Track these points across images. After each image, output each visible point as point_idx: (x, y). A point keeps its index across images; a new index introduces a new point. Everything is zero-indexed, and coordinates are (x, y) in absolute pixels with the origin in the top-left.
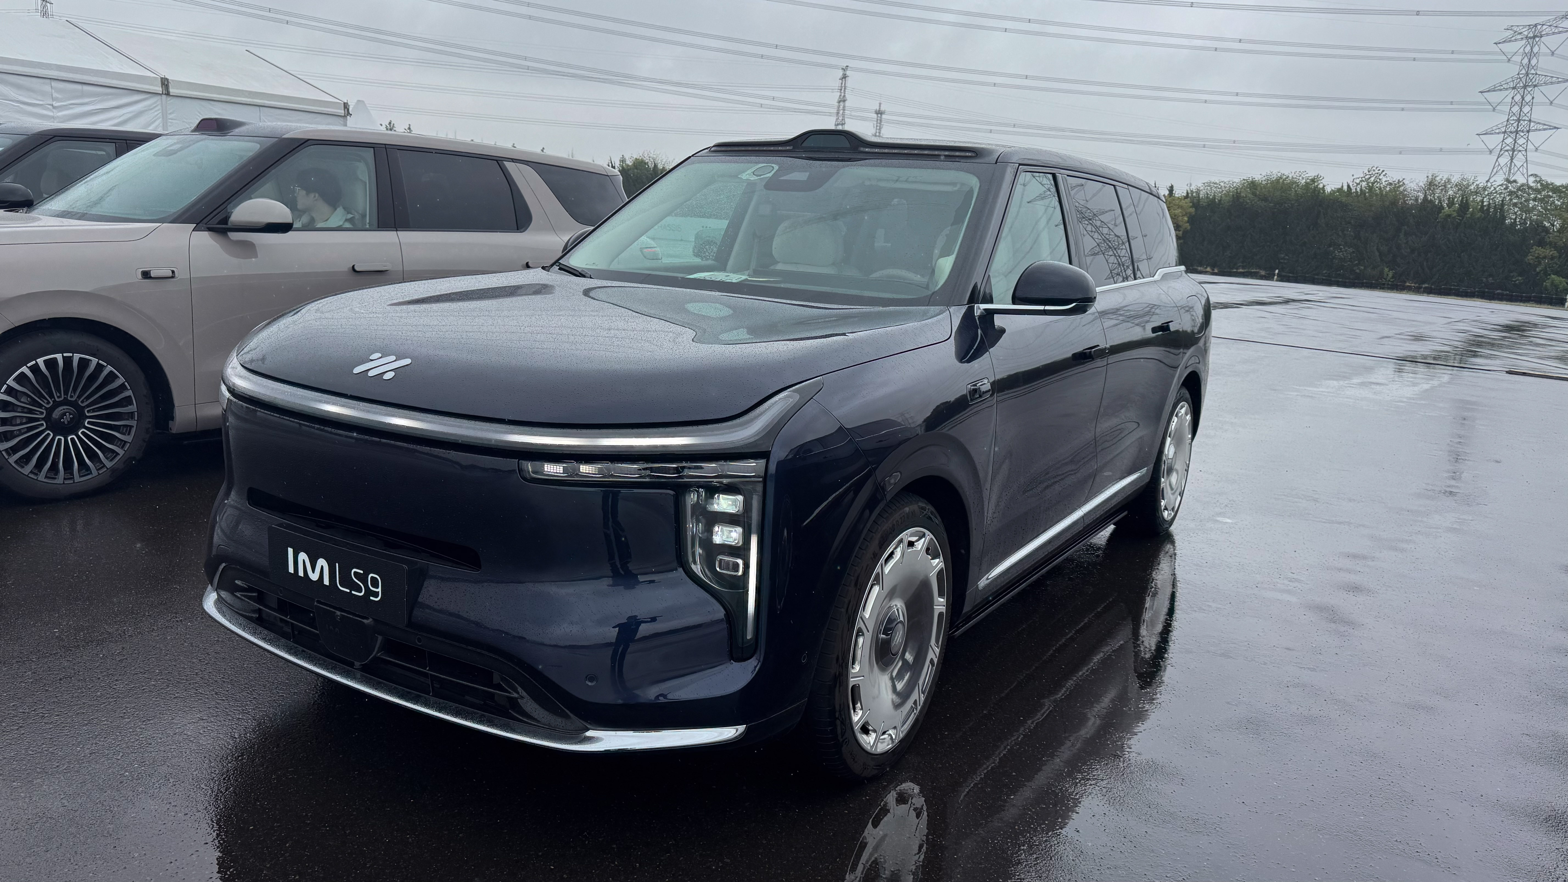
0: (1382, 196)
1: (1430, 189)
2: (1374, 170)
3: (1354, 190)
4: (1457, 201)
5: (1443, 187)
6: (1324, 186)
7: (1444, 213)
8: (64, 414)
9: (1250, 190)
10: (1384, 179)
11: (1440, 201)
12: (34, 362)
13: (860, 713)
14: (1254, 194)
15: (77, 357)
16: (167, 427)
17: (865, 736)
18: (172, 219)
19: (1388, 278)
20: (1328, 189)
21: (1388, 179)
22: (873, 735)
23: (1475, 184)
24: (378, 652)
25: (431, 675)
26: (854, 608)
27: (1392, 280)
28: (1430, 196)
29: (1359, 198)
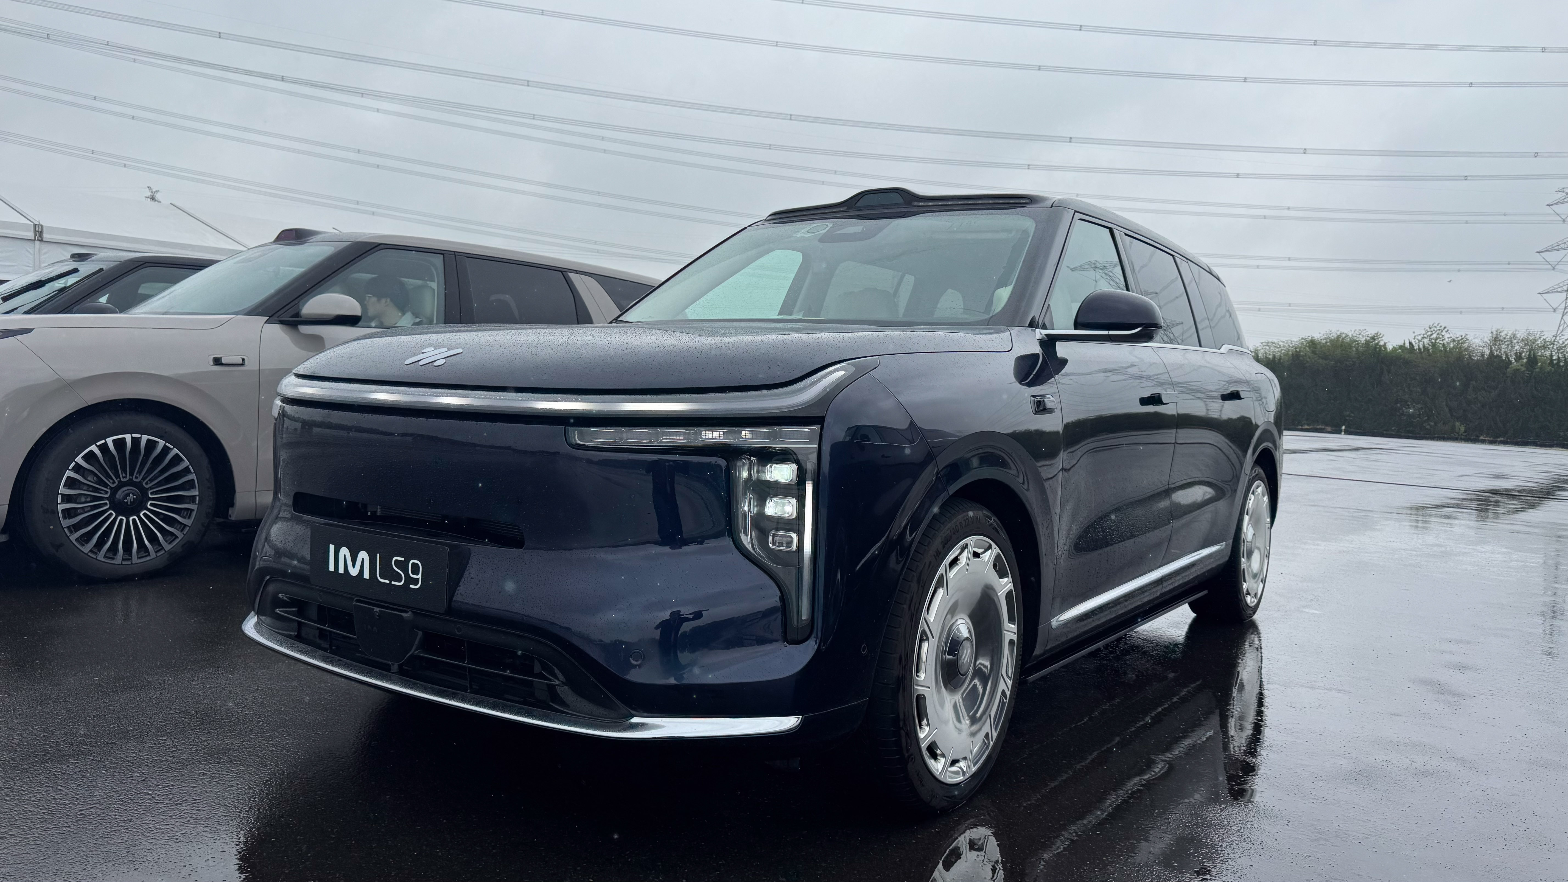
0: (1446, 352)
1: (1496, 345)
2: (1435, 327)
3: (1417, 347)
4: (1525, 356)
5: (1509, 343)
6: (1385, 344)
7: (1512, 368)
8: (128, 495)
9: (1310, 348)
10: (1447, 335)
11: (1507, 355)
12: (103, 441)
13: (927, 729)
14: (1314, 352)
15: (145, 438)
16: (226, 515)
17: (933, 761)
18: (246, 312)
19: (1461, 432)
20: (1390, 347)
21: (1451, 335)
22: (942, 760)
23: (1542, 339)
24: (415, 650)
25: (469, 668)
26: (917, 606)
27: (1464, 434)
28: (1497, 351)
29: (1423, 354)
